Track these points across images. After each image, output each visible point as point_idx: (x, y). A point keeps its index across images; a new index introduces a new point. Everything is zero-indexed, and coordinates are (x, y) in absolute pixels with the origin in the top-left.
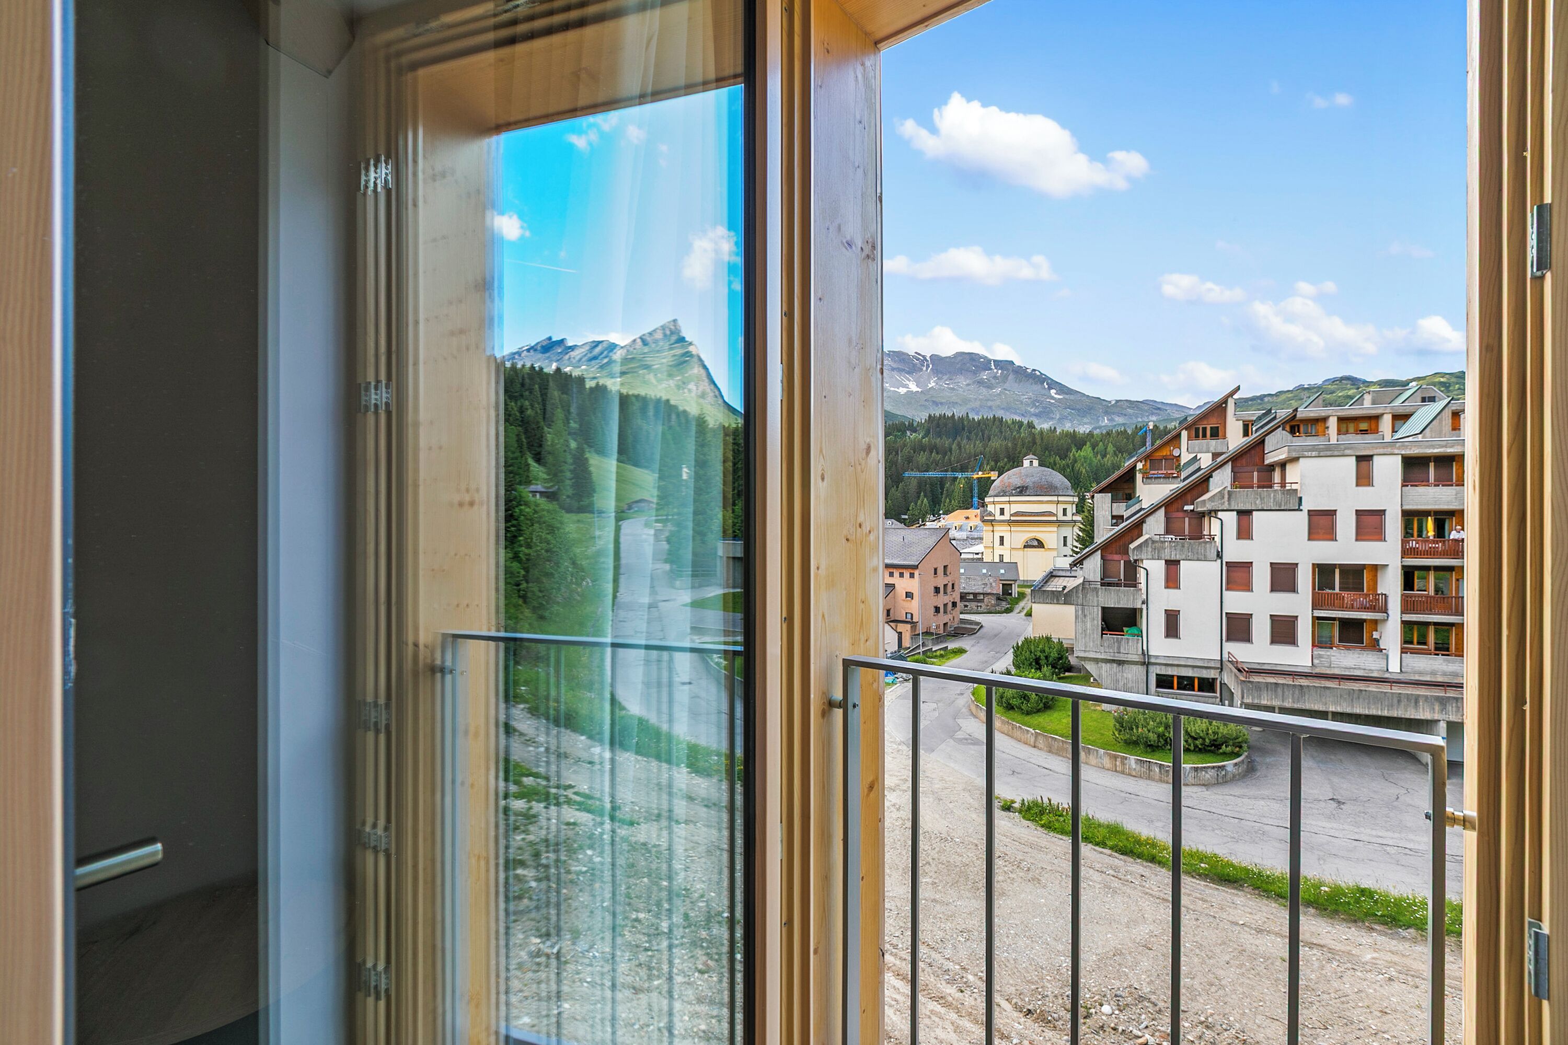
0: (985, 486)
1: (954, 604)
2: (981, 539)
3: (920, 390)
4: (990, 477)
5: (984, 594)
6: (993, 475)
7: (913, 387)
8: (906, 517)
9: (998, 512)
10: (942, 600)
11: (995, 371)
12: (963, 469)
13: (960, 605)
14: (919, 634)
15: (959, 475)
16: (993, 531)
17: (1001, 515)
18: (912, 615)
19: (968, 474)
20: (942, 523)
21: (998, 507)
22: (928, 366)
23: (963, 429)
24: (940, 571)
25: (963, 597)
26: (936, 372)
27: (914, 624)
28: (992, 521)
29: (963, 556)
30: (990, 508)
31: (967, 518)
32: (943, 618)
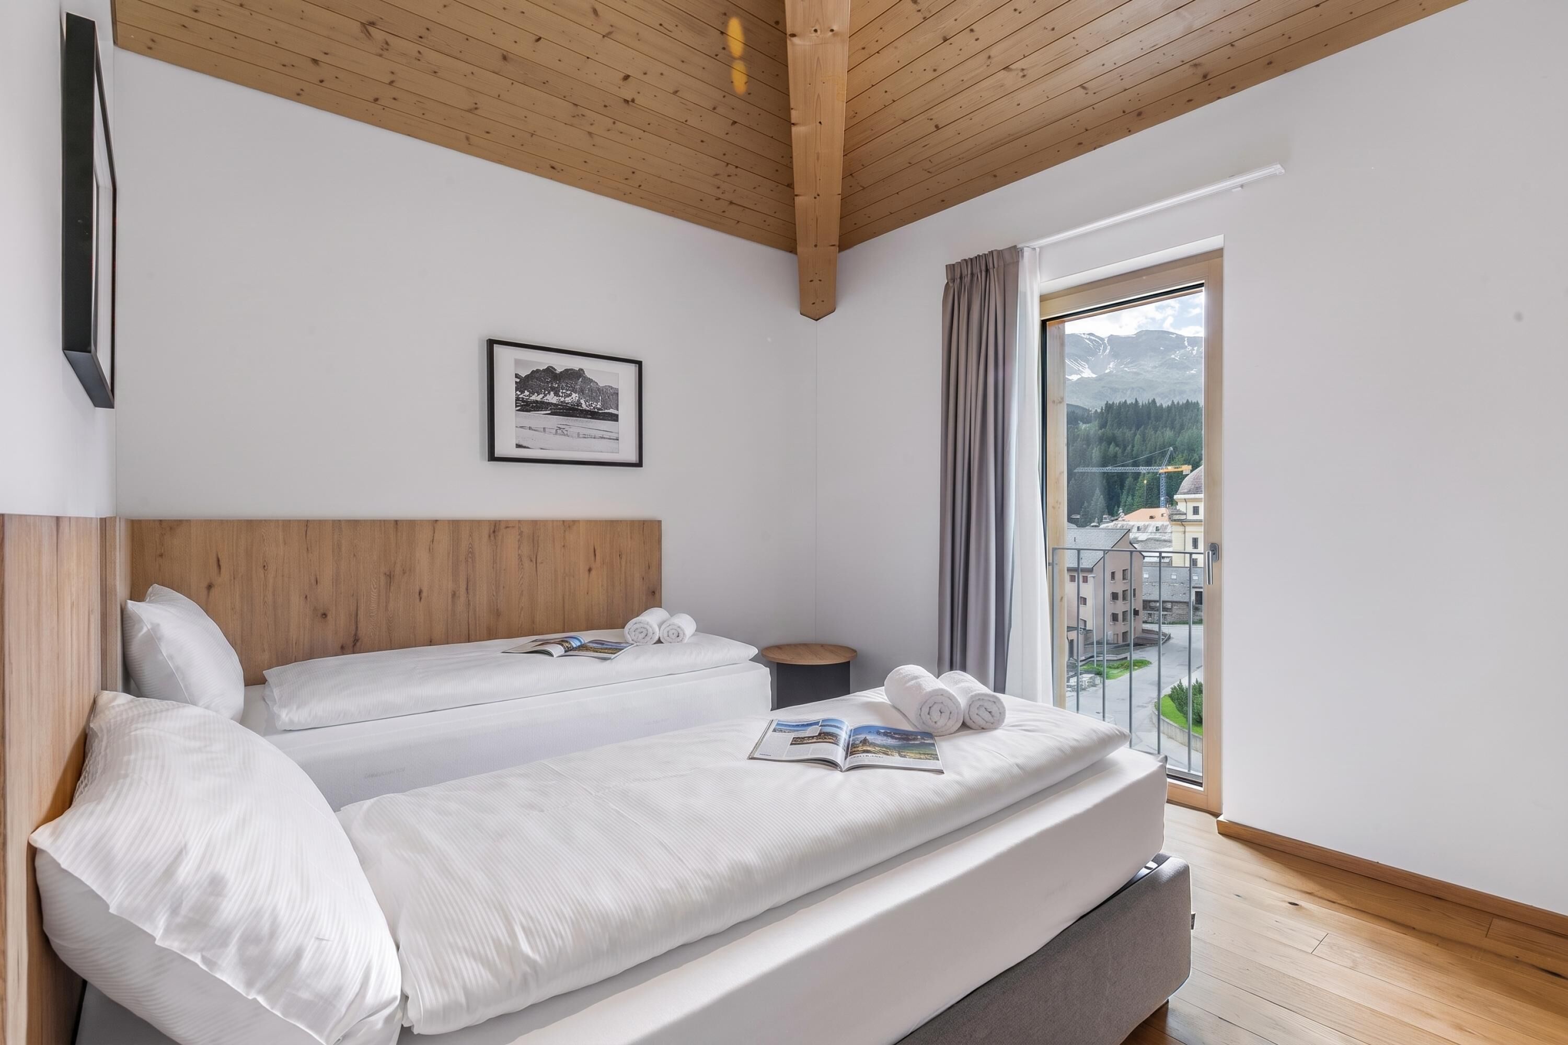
0: (1175, 480)
1: (1136, 613)
2: (1170, 541)
3: (1094, 376)
4: (1182, 471)
5: (1172, 602)
6: (1186, 469)
7: (1087, 373)
8: (1078, 517)
9: (1190, 511)
10: (1120, 607)
11: (1190, 348)
12: (1149, 463)
13: (1143, 614)
14: (1092, 644)
15: (1143, 469)
16: (1185, 532)
17: (1194, 514)
18: (1085, 622)
19: (1153, 469)
20: (1119, 523)
21: (1191, 505)
22: (1104, 350)
23: (1149, 418)
24: (1119, 576)
25: (1147, 604)
26: (1115, 355)
27: (1087, 633)
28: (1181, 521)
29: (1147, 560)
30: (1181, 507)
31: (1152, 517)
32: (1121, 627)
